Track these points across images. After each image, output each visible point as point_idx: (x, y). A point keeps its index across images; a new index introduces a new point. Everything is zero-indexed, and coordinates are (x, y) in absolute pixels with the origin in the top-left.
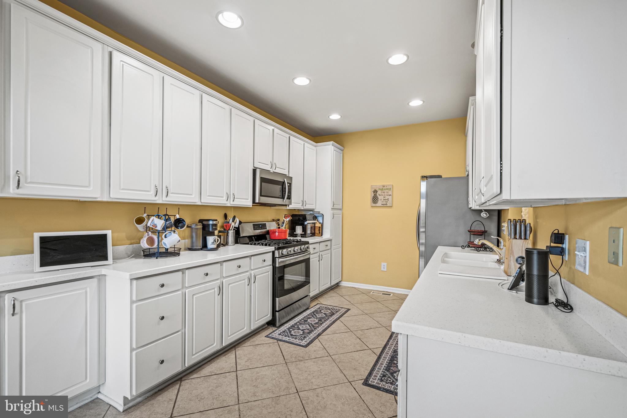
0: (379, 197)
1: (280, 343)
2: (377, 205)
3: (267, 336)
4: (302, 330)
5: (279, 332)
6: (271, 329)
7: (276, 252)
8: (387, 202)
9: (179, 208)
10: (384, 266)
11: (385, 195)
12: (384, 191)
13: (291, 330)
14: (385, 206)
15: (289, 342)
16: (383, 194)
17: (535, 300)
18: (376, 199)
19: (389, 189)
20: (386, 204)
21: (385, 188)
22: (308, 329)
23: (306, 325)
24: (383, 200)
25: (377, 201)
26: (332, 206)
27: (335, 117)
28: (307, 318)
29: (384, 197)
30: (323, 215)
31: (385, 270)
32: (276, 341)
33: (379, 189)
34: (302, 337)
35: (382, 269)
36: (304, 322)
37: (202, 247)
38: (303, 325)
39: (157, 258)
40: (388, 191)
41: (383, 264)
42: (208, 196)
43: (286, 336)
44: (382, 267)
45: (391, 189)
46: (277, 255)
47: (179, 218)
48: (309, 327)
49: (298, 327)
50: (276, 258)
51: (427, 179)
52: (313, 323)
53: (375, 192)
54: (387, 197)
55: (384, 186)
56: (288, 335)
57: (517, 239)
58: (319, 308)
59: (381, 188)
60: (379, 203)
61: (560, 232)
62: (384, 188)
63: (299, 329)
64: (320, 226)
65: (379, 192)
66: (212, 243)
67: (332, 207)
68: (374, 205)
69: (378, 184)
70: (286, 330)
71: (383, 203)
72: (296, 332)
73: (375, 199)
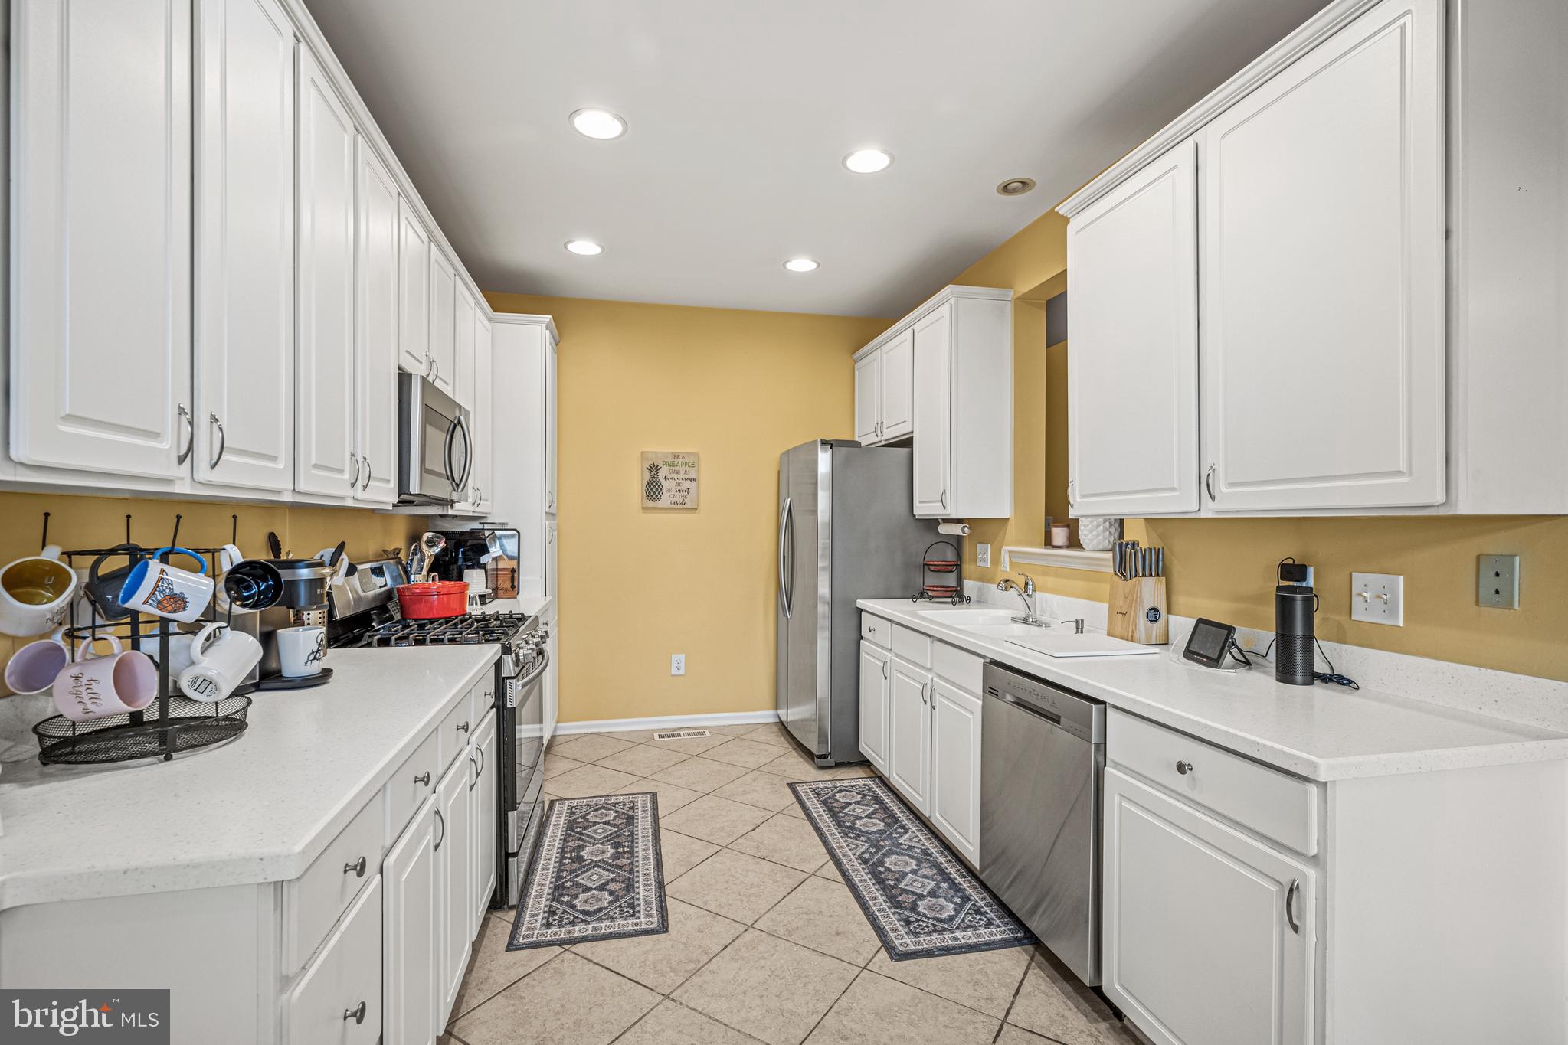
0: (664, 483)
1: (580, 948)
2: (659, 504)
3: (511, 947)
4: (602, 888)
5: (540, 920)
6: (504, 921)
7: (509, 660)
8: (685, 497)
9: (235, 517)
10: (678, 662)
11: (678, 479)
12: (677, 468)
13: (566, 899)
14: (679, 506)
15: (604, 934)
16: (675, 476)
17: (1299, 678)
18: (657, 490)
19: (690, 464)
20: (683, 503)
21: (680, 460)
22: (613, 880)
23: (593, 871)
24: (674, 491)
25: (659, 493)
26: (547, 507)
27: (584, 247)
28: (571, 852)
29: (678, 485)
30: (519, 533)
31: (682, 672)
32: (558, 950)
33: (665, 463)
34: (620, 906)
35: (674, 672)
36: (576, 866)
37: (260, 679)
38: (588, 873)
39: (168, 758)
40: (687, 468)
41: (675, 657)
42: (316, 466)
43: (573, 923)
44: (674, 664)
45: (696, 465)
46: (509, 669)
47: (242, 560)
48: (607, 873)
49: (579, 885)
50: (504, 678)
51: (831, 448)
52: (606, 856)
53: (654, 469)
54: (685, 485)
55: (676, 456)
56: (575, 917)
57: (1146, 576)
58: (572, 813)
59: (670, 460)
60: (665, 500)
61: (1296, 563)
62: (677, 460)
63: (588, 889)
64: (516, 567)
65: (664, 471)
66: (312, 657)
67: (548, 510)
68: (651, 504)
69: (661, 448)
70: (551, 906)
71: (674, 500)
72: (590, 901)
73: (653, 489)
